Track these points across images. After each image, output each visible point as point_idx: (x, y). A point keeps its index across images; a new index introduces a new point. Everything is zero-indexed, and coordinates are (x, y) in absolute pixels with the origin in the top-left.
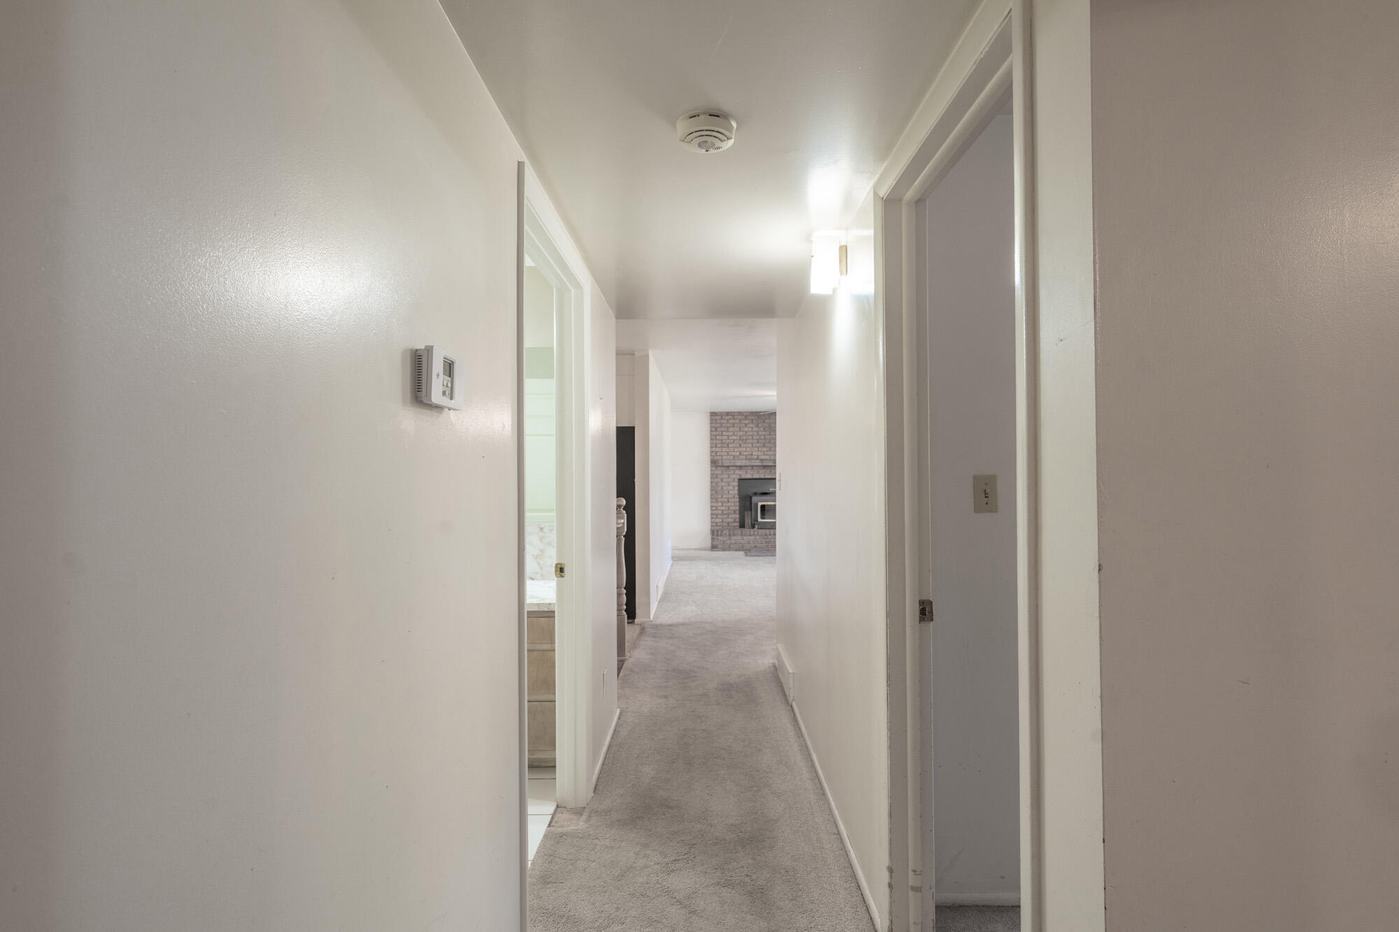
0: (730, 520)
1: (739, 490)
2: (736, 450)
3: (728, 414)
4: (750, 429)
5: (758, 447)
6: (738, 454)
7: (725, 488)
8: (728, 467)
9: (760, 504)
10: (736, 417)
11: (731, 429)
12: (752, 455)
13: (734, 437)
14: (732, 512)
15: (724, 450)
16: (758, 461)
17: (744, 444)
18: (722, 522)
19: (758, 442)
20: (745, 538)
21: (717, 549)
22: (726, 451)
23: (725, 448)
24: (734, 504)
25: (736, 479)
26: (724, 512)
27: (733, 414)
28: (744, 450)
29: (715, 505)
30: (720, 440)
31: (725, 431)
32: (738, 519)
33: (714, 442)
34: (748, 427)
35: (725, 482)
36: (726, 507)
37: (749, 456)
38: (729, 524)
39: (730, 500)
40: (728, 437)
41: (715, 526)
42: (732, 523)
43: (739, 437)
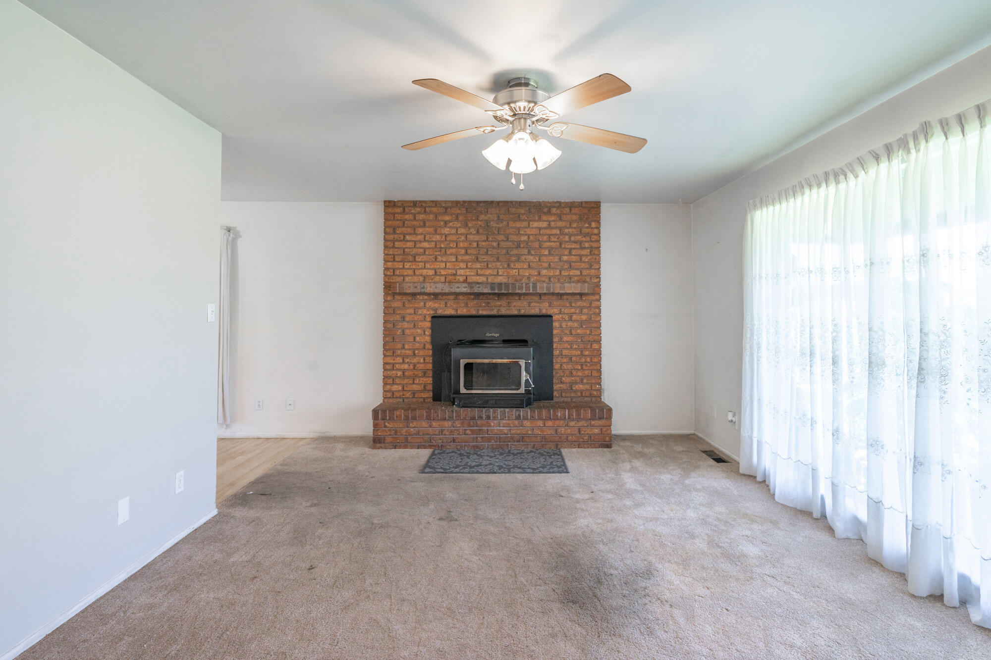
0: (416, 387)
1: (433, 336)
2: (428, 266)
3: (415, 204)
4: (454, 231)
5: (467, 262)
6: (431, 272)
7: (407, 332)
8: (414, 295)
9: (463, 362)
10: (428, 209)
11: (420, 230)
12: (455, 275)
13: (426, 245)
14: (420, 374)
15: (407, 265)
16: (466, 285)
17: (442, 256)
18: (403, 390)
19: (466, 253)
20: (434, 424)
21: (382, 445)
22: (411, 269)
23: (409, 264)
24: (424, 359)
25: (427, 317)
26: (406, 374)
27: (424, 205)
28: (442, 267)
29: (392, 361)
30: (401, 248)
31: (410, 234)
32: (430, 387)
33: (391, 253)
34: (451, 227)
35: (408, 322)
36: (410, 366)
37: (451, 277)
38: (414, 394)
39: (416, 352)
40: (414, 244)
41: (390, 398)
42: (421, 391)
43: (434, 243)
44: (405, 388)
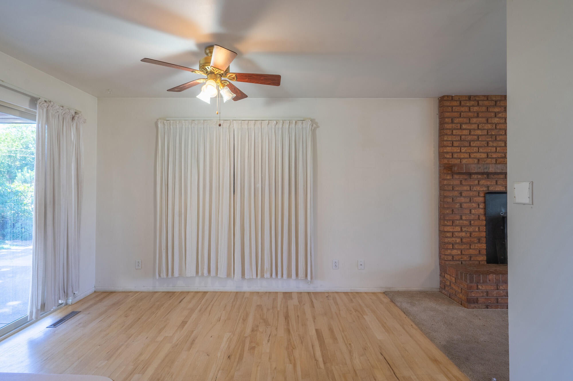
0: (471, 252)
1: (486, 208)
2: (481, 150)
3: (470, 98)
6: (484, 156)
7: (465, 205)
10: (480, 103)
11: (474, 120)
13: (479, 132)
14: (476, 240)
15: (464, 149)
17: (492, 141)
21: (476, 305)
22: (466, 153)
23: (466, 148)
24: (479, 229)
25: (481, 193)
26: (464, 240)
27: (477, 99)
28: (493, 151)
29: (451, 230)
30: (458, 135)
31: (466, 123)
32: (484, 252)
33: (450, 139)
34: (499, 118)
35: (464, 197)
36: (466, 233)
37: (501, 160)
38: (471, 257)
39: (472, 222)
40: (469, 132)
41: (450, 260)
42: (476, 255)
43: (486, 131)
44: (463, 253)
